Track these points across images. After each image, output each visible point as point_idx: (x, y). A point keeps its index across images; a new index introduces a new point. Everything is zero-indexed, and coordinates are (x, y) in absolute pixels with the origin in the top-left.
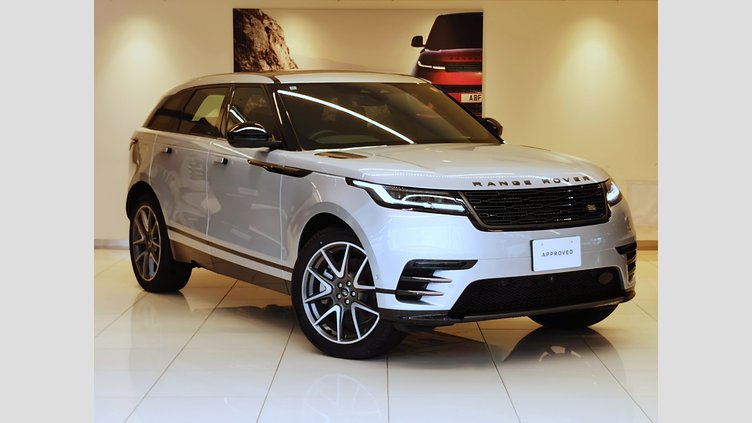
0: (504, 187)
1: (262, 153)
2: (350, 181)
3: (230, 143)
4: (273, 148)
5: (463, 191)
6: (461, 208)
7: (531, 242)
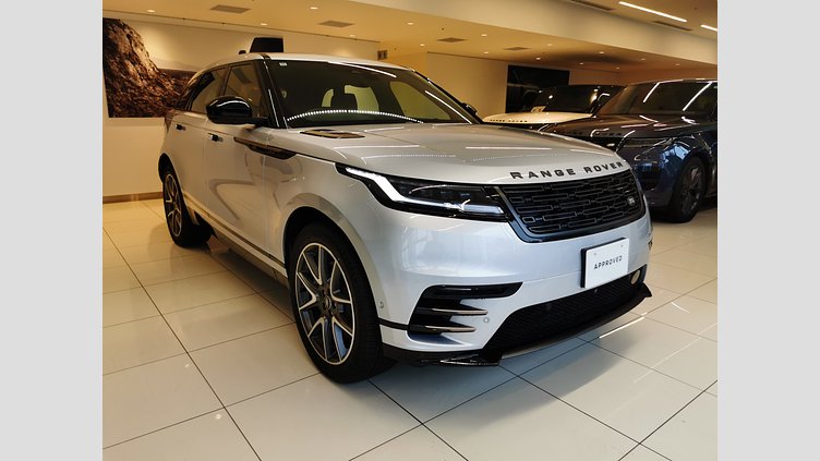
0: (547, 180)
1: (249, 130)
2: (341, 168)
3: (210, 118)
4: (259, 124)
5: (500, 186)
6: (498, 210)
7: (583, 253)
